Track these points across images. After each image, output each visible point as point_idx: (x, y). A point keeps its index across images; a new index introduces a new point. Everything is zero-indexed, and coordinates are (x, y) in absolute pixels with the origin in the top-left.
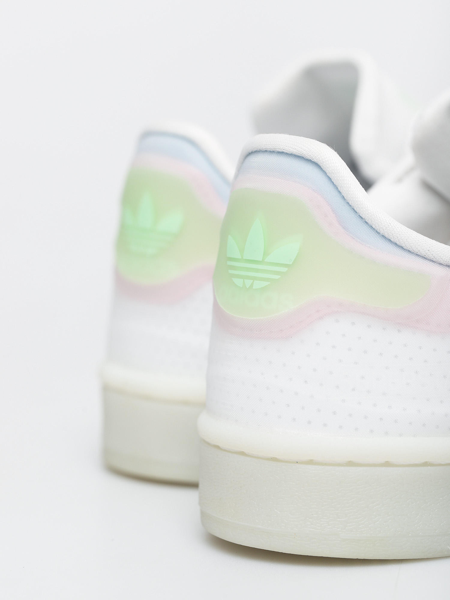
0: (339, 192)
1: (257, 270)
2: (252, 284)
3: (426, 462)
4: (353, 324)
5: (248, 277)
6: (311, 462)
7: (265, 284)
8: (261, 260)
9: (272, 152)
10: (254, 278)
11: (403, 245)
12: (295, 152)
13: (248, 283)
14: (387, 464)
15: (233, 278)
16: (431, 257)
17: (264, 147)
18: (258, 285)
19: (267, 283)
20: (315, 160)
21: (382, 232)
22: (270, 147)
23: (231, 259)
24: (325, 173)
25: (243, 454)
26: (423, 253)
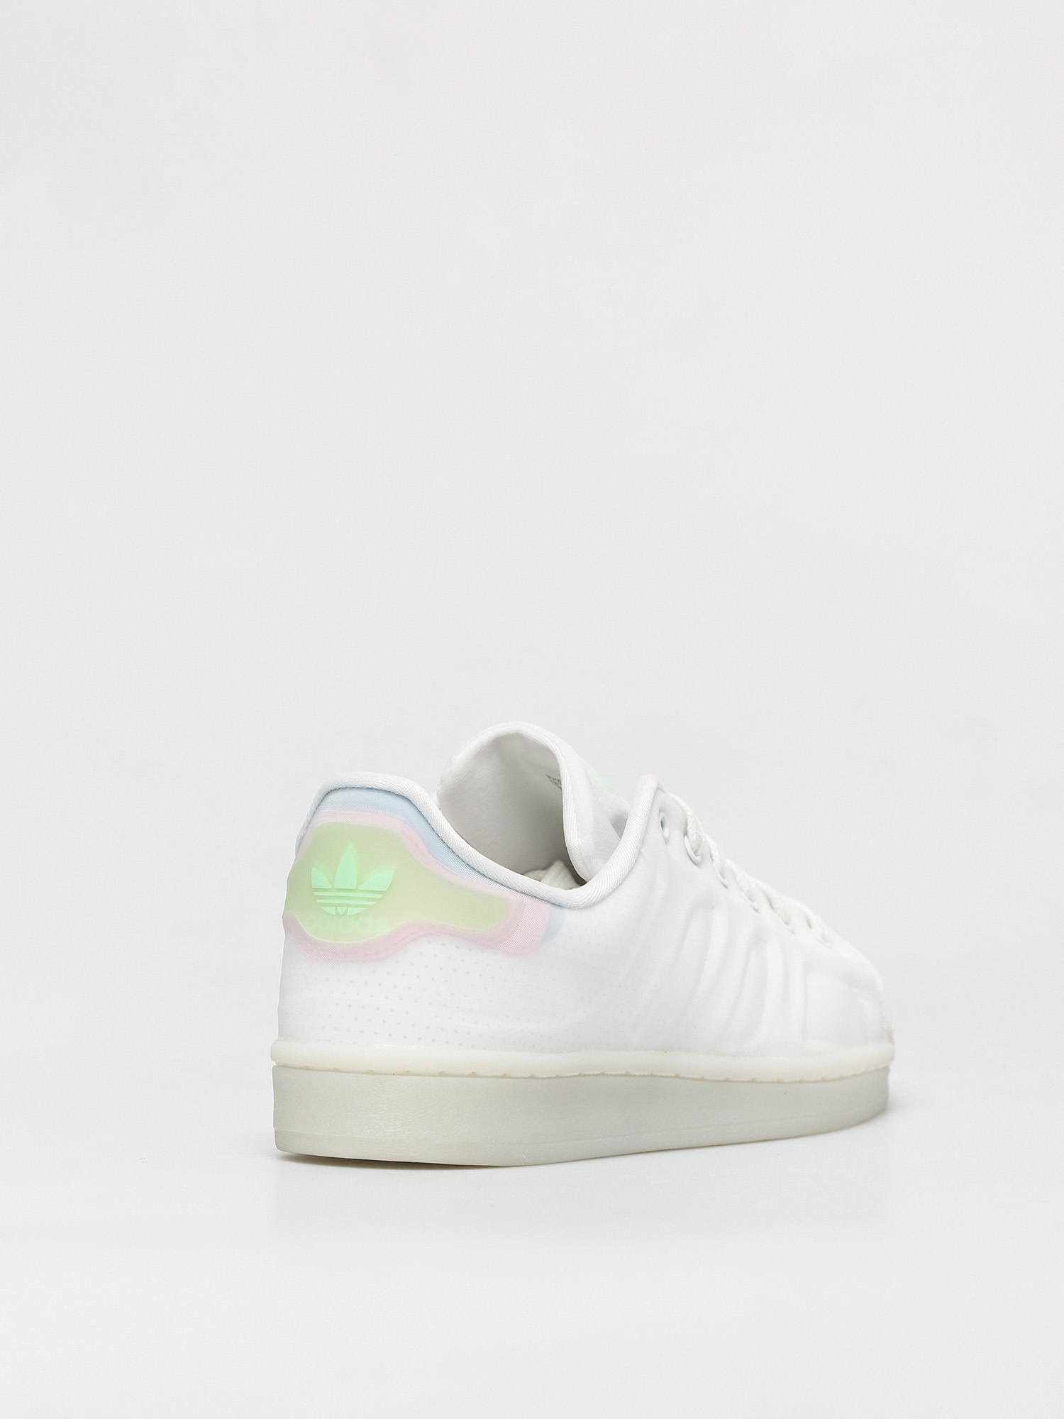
0: (429, 824)
1: (350, 898)
2: (346, 912)
4: (444, 945)
5: (340, 905)
6: (407, 1073)
7: (359, 910)
8: (355, 888)
9: (360, 788)
10: (348, 906)
11: (485, 873)
12: (385, 788)
13: (341, 910)
14: (473, 1075)
15: (323, 908)
17: (352, 784)
18: (352, 911)
19: (364, 909)
20: (406, 795)
21: (467, 861)
22: (358, 783)
23: (317, 890)
24: (415, 807)
26: (502, 881)
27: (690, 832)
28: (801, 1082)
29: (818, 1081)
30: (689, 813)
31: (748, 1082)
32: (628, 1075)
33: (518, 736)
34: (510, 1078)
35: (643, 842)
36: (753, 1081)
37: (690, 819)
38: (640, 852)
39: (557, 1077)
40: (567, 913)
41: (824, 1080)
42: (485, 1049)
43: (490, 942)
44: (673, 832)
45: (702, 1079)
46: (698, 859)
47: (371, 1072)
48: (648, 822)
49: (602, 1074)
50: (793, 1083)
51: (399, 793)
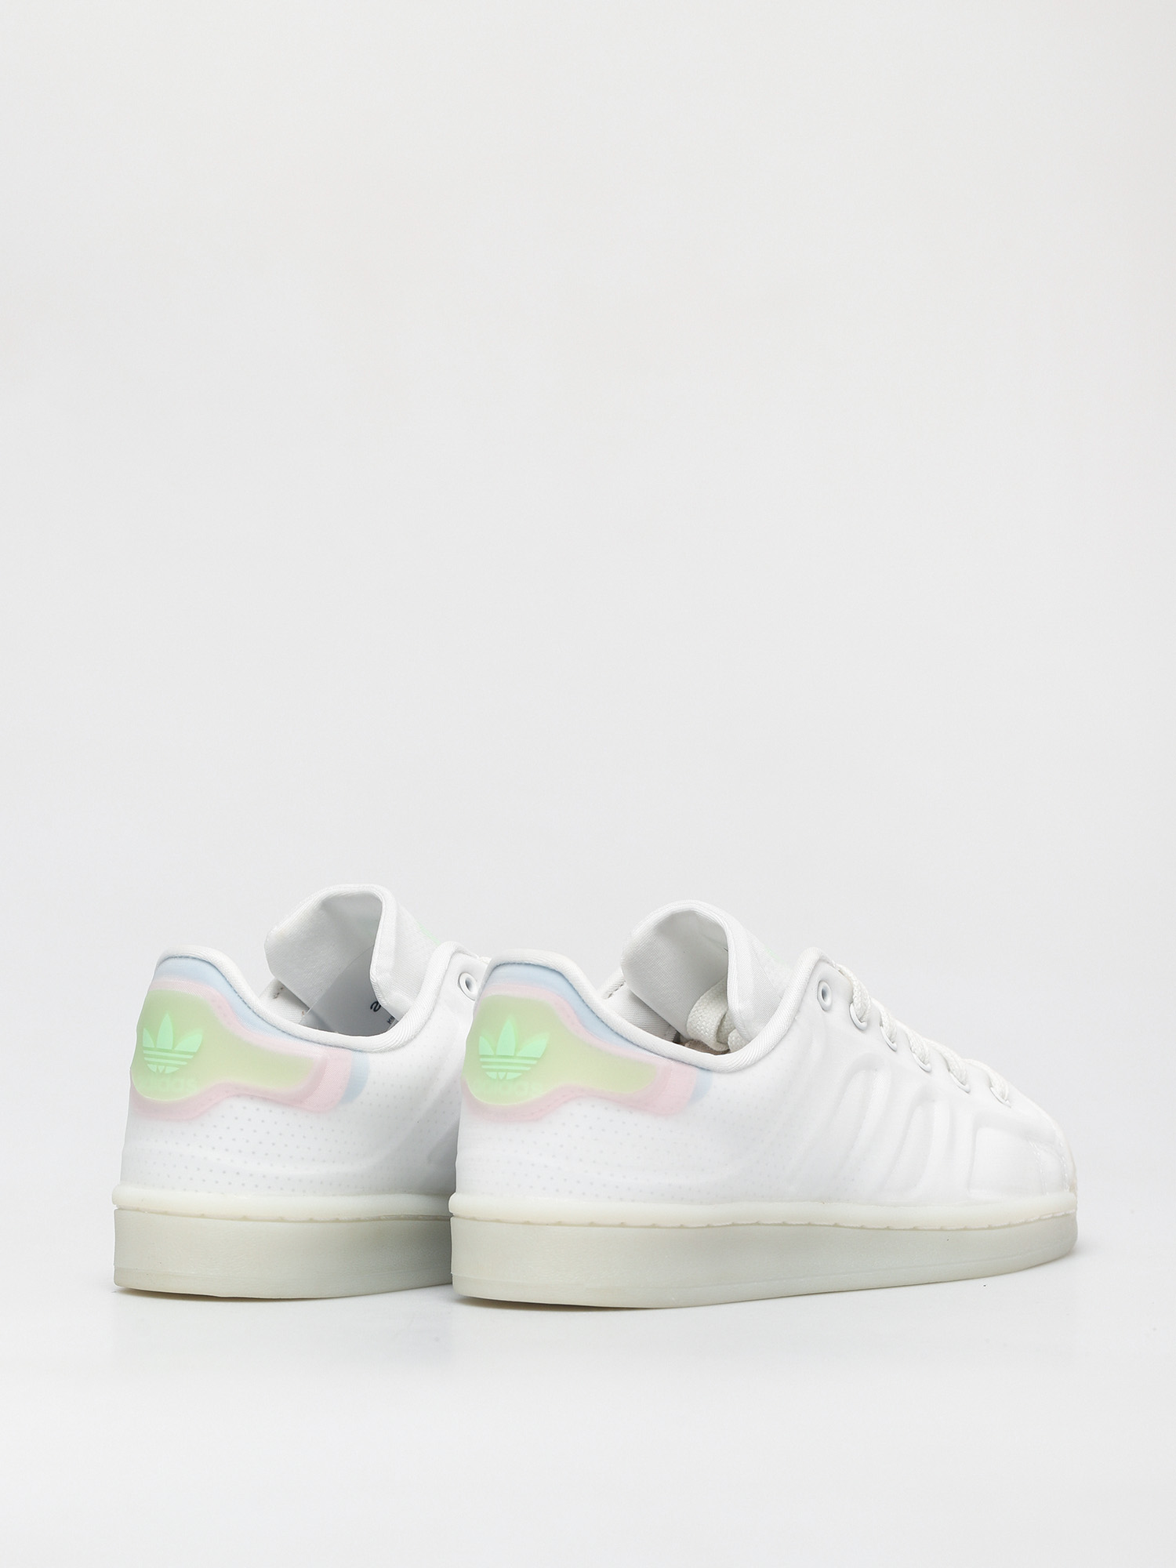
0: (580, 996)
1: (510, 1064)
3: (654, 1225)
6: (559, 1224)
7: (517, 1075)
8: (514, 1055)
9: (520, 964)
10: (507, 1071)
11: (633, 1041)
12: (540, 963)
13: (502, 1075)
14: (622, 1225)
15: (486, 1072)
16: (656, 1051)
17: (513, 960)
19: (520, 1074)
20: (559, 970)
21: (615, 1030)
22: (518, 959)
24: (567, 980)
25: (498, 1221)
26: (650, 1047)
27: (855, 1000)
28: (965, 1229)
29: (983, 1229)
30: (854, 983)
31: (911, 1230)
32: (784, 1224)
33: (691, 914)
34: (659, 1227)
35: (798, 1011)
36: (915, 1229)
37: (855, 988)
38: (794, 1020)
39: (708, 1226)
40: (715, 1076)
41: (990, 1228)
42: (633, 1201)
43: (637, 1104)
44: (836, 1001)
45: (862, 1228)
46: (864, 1025)
47: (528, 1223)
48: (805, 991)
49: (758, 1224)
50: (957, 1230)
51: (553, 968)
